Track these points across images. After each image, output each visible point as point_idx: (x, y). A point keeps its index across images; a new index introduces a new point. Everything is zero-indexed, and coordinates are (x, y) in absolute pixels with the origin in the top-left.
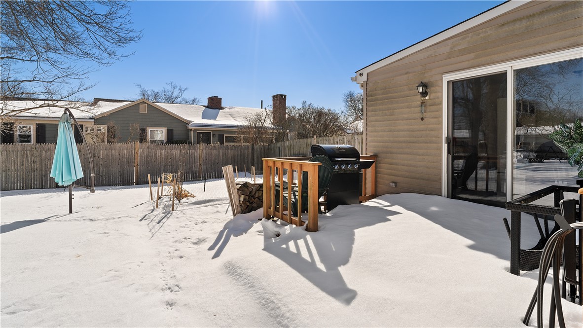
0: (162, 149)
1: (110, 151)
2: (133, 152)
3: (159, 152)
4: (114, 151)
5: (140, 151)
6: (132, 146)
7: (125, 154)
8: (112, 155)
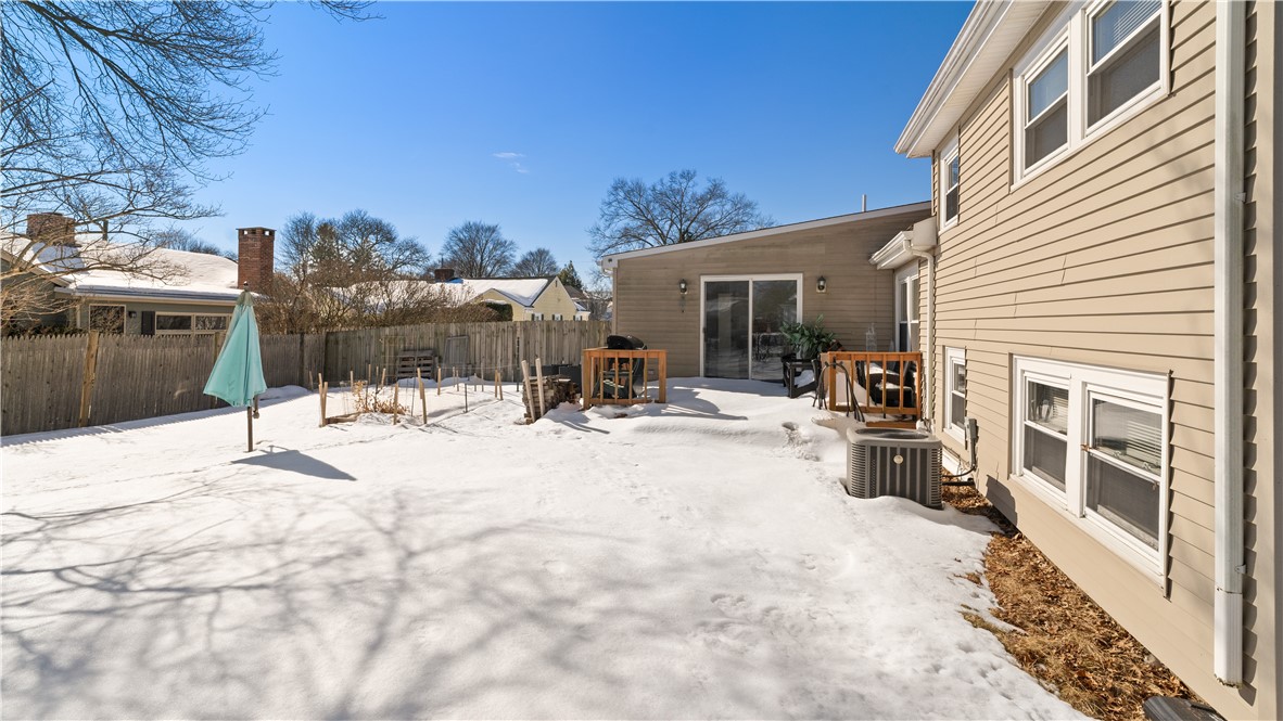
0: (145, 347)
1: (31, 353)
2: (85, 354)
3: (138, 352)
4: (39, 356)
5: (100, 352)
6: (83, 342)
7: (64, 359)
8: (34, 363)
